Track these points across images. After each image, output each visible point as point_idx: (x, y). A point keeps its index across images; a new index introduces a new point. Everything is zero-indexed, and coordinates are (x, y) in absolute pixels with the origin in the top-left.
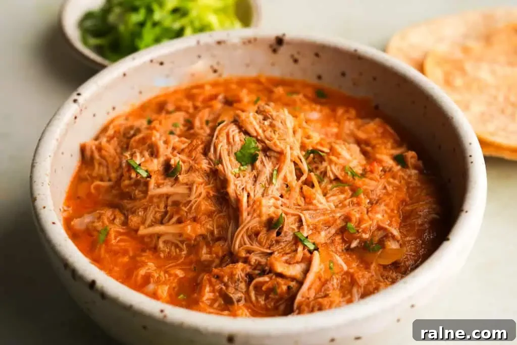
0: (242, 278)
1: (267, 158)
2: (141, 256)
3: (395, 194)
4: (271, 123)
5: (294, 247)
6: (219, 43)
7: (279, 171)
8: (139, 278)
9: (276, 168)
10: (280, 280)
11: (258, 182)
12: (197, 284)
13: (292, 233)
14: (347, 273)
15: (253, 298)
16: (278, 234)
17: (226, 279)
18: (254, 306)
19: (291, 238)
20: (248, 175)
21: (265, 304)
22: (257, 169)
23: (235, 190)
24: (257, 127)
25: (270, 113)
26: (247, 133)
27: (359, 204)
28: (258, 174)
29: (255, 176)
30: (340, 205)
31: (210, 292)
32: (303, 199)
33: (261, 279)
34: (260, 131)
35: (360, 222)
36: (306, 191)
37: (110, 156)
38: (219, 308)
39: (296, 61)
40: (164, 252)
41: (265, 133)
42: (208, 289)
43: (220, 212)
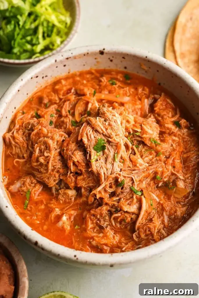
0: (106, 214)
1: (110, 146)
2: (50, 203)
3: (178, 149)
4: (109, 123)
5: (131, 196)
6: (67, 59)
7: (118, 153)
8: (53, 218)
9: (116, 152)
10: (126, 215)
11: (108, 162)
12: (83, 219)
13: (129, 187)
14: (159, 203)
15: (114, 224)
16: (122, 188)
17: (98, 217)
18: (115, 228)
19: (129, 190)
20: (102, 158)
21: (120, 226)
22: (106, 153)
23: (97, 169)
24: (102, 127)
25: (108, 117)
26: (97, 131)
27: (160, 160)
28: (107, 157)
29: (105, 157)
30: (151, 162)
31: (92, 224)
32: (131, 163)
33: (116, 215)
34: (104, 130)
35: (163, 173)
36: (132, 158)
37: (21, 143)
38: (97, 232)
39: (111, 61)
40: (62, 200)
41: (107, 130)
42: (90, 222)
43: (89, 177)
